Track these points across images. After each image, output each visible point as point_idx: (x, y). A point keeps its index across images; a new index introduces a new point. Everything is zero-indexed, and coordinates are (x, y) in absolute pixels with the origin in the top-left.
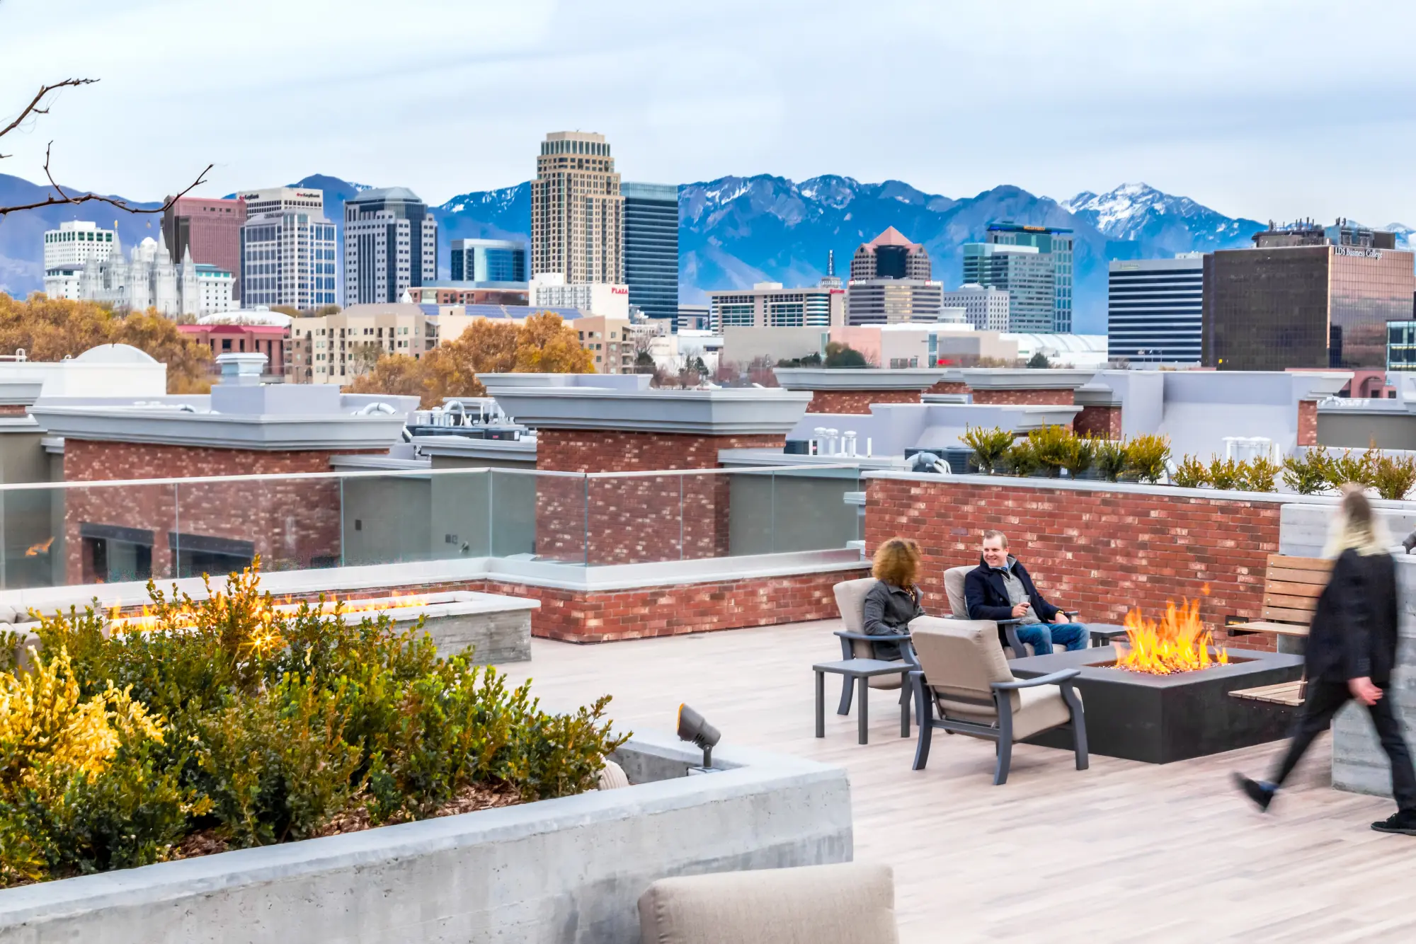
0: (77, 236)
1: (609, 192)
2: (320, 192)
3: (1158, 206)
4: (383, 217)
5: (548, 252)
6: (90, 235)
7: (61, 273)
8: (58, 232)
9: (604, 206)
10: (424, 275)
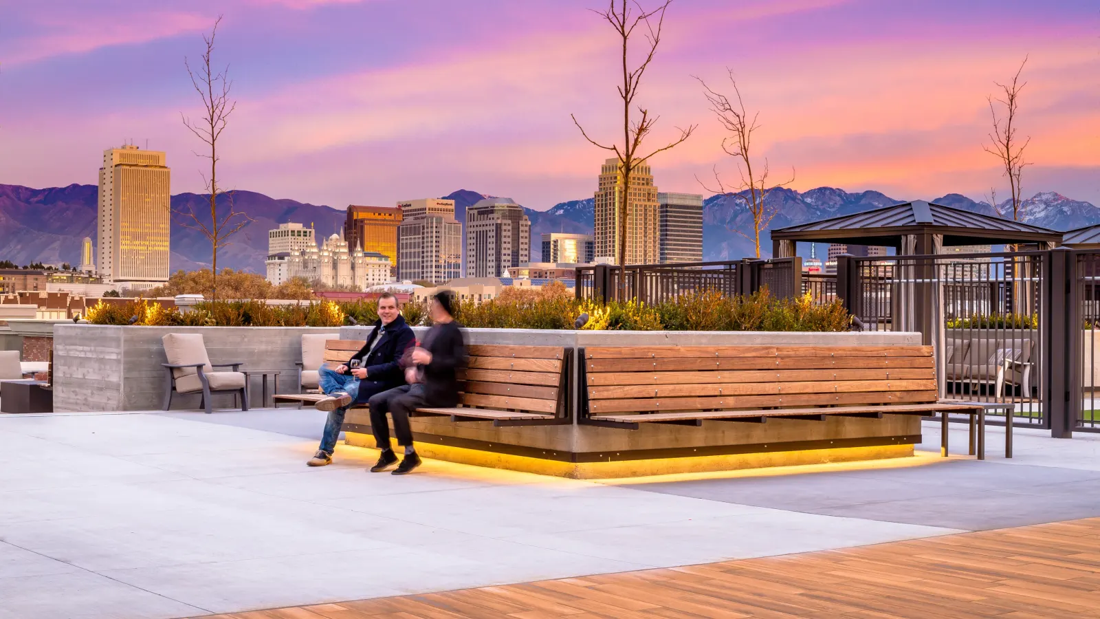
0: (290, 233)
1: (649, 200)
2: (453, 202)
3: (1065, 209)
4: (493, 218)
5: (606, 242)
6: (299, 232)
7: (276, 258)
8: (278, 231)
9: (646, 210)
10: (521, 258)
